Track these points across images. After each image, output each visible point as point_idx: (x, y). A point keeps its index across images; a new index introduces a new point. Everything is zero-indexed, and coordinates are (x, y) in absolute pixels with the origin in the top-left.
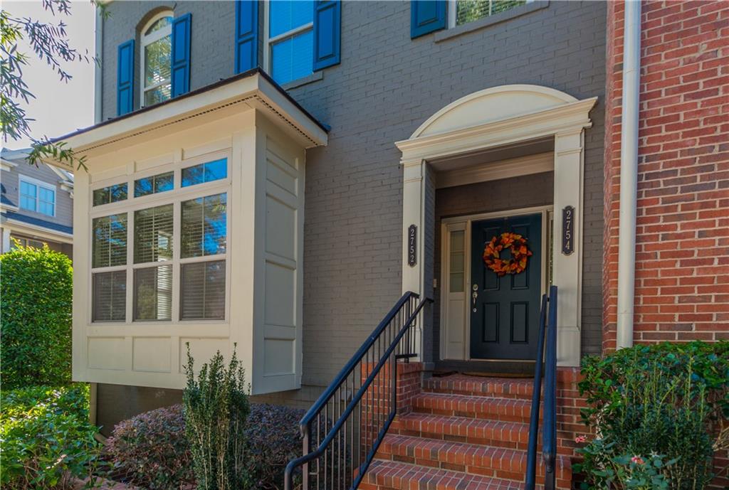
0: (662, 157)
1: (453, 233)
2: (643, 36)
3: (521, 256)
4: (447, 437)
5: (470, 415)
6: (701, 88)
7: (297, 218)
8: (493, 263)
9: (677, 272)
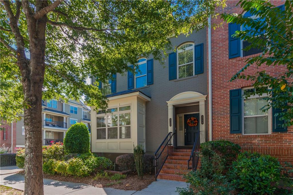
0: (216, 109)
1: (180, 117)
2: (212, 88)
3: (196, 123)
4: (179, 159)
5: (183, 156)
6: (222, 98)
7: (144, 116)
8: (189, 124)
9: (219, 129)
